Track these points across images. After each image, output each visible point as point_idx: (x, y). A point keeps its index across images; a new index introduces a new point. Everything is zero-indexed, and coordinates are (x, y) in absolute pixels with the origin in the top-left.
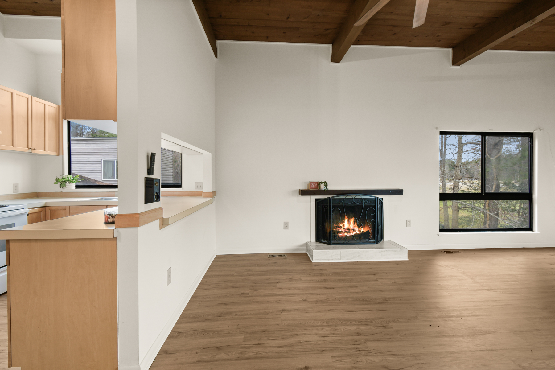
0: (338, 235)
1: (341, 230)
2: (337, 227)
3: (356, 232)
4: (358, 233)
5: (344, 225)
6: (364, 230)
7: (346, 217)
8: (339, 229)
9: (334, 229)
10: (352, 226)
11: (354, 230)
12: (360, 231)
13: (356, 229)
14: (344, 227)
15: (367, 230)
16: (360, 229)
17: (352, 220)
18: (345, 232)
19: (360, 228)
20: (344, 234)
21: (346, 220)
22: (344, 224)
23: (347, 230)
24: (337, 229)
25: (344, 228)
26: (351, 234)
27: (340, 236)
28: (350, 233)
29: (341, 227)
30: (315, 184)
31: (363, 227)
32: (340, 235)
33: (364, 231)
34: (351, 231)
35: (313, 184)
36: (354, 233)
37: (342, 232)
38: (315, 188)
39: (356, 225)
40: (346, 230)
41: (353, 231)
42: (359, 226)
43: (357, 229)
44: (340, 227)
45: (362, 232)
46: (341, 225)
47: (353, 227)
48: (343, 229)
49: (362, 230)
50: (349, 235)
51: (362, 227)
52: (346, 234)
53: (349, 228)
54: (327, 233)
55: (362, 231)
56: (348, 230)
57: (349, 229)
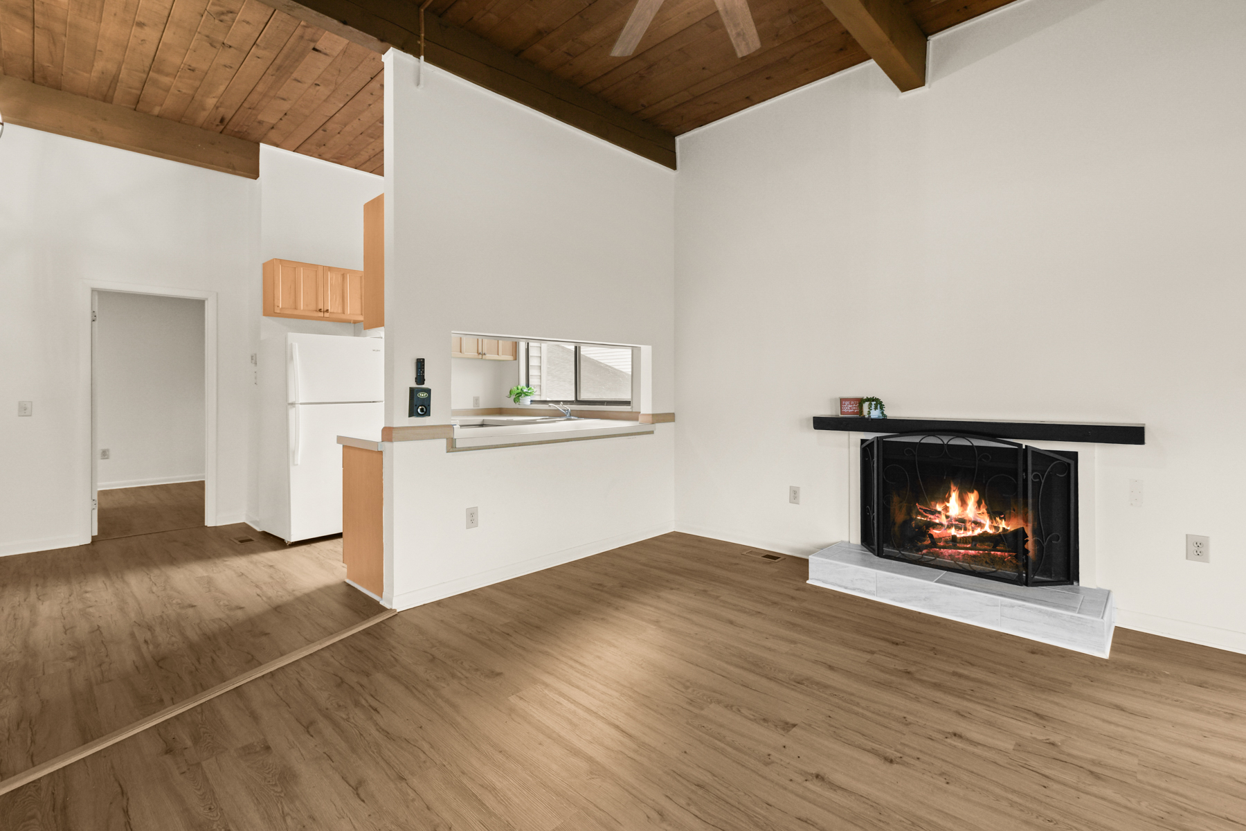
0: (930, 532)
1: (937, 521)
2: (925, 511)
3: (983, 530)
4: (991, 531)
5: (946, 509)
6: (1008, 525)
7: (953, 487)
8: (932, 517)
9: (917, 516)
10: (971, 511)
11: (977, 524)
12: (997, 528)
13: (982, 521)
14: (948, 514)
15: (1019, 527)
16: (997, 522)
17: (972, 498)
18: (949, 527)
19: (998, 519)
20: (949, 531)
21: (954, 496)
22: (948, 505)
23: (957, 523)
24: (926, 517)
25: (947, 517)
26: (969, 534)
27: (935, 536)
28: (965, 529)
29: (939, 513)
30: (852, 402)
31: (1004, 518)
32: (936, 532)
33: (1009, 528)
34: (969, 526)
35: (847, 403)
36: (978, 531)
37: (941, 525)
38: (853, 413)
39: (983, 510)
40: (954, 523)
41: (973, 525)
42: (993, 514)
43: (986, 521)
44: (934, 512)
45: (1001, 530)
46: (939, 508)
47: (975, 515)
48: (943, 517)
49: (1003, 525)
50: (962, 535)
51: (1001, 519)
52: (953, 532)
53: (963, 516)
54: (894, 524)
55: (1004, 528)
56: (961, 523)
57: (963, 521)
